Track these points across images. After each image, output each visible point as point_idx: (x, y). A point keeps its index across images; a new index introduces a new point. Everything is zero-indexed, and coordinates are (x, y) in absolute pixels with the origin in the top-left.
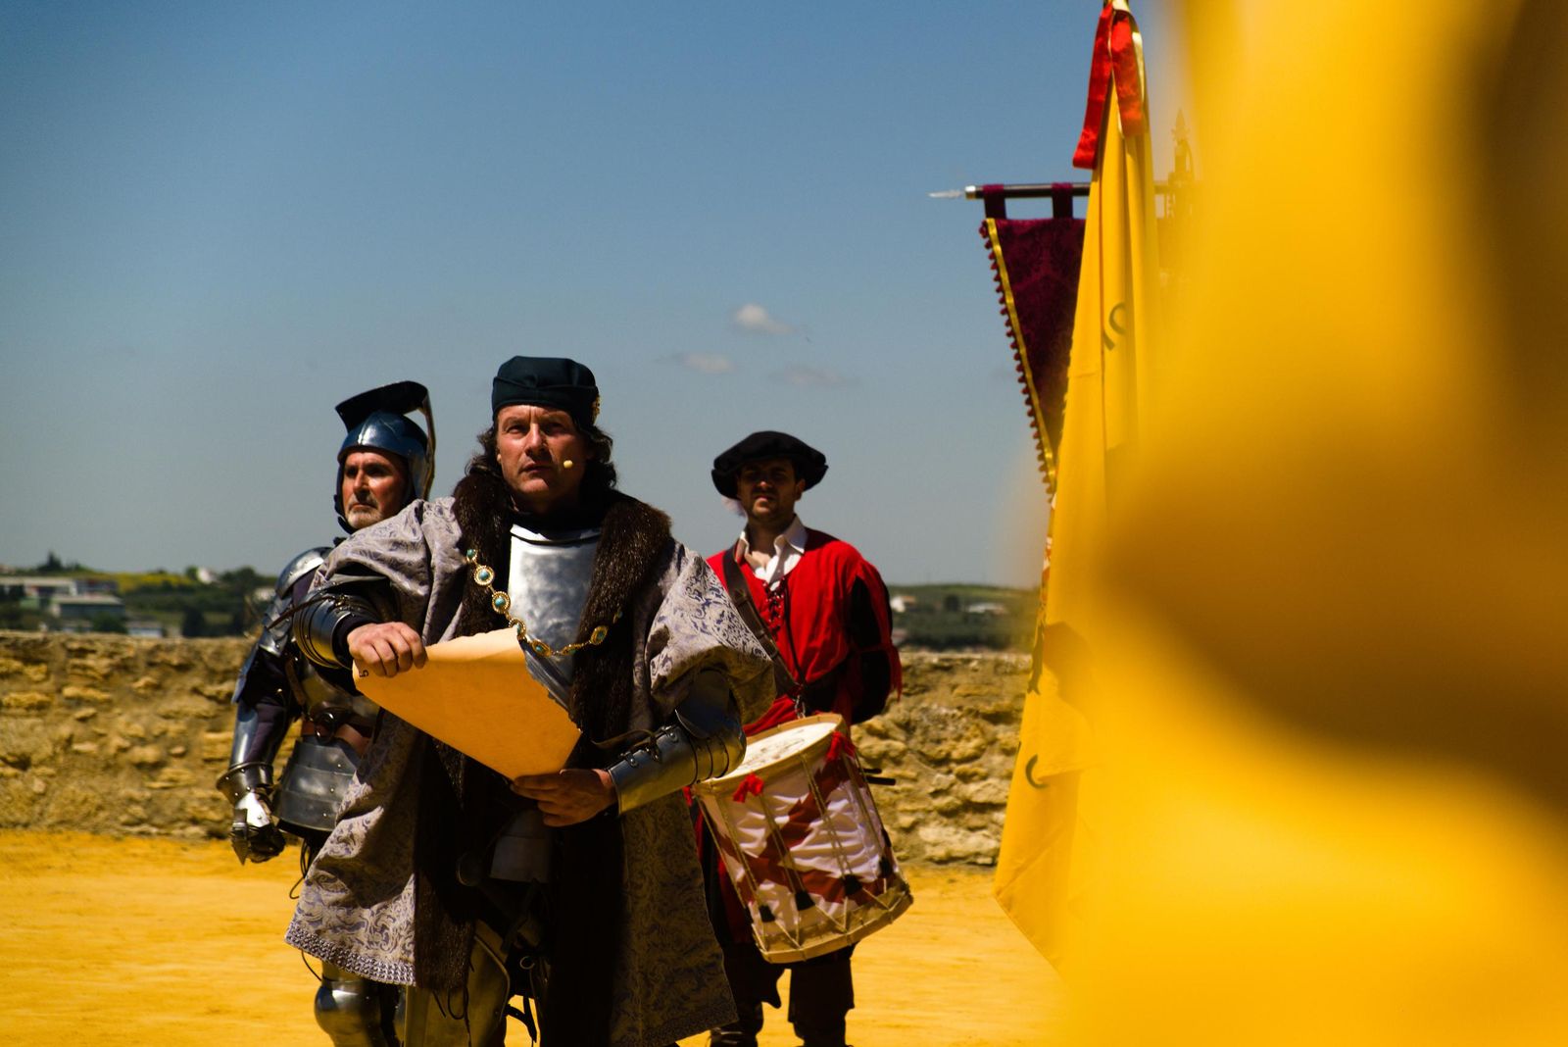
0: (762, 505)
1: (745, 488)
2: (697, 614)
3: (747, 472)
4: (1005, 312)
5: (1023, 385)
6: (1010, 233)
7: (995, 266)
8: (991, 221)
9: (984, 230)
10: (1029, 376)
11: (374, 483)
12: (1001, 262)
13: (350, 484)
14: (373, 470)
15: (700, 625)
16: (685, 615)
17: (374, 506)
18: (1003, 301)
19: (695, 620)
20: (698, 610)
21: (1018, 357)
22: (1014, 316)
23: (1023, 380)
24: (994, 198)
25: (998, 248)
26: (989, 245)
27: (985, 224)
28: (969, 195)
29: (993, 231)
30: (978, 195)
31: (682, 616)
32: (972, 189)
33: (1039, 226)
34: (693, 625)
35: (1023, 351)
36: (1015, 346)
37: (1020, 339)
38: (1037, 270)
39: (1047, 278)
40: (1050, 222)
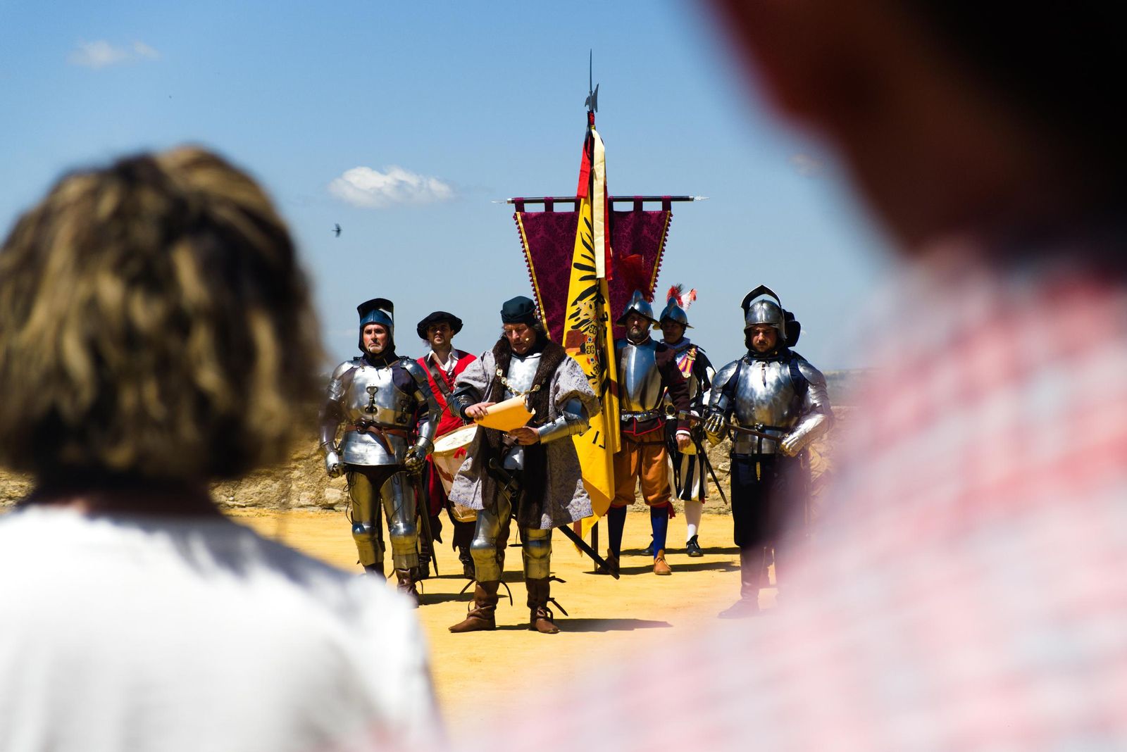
0: (438, 340)
1: (431, 334)
3: (431, 328)
4: (525, 251)
5: (532, 283)
6: (526, 218)
7: (520, 232)
8: (518, 213)
9: (515, 217)
10: (535, 279)
11: (379, 336)
12: (523, 230)
13: (368, 337)
14: (377, 331)
17: (379, 344)
18: (524, 247)
21: (530, 271)
22: (528, 253)
23: (532, 280)
24: (519, 204)
25: (521, 225)
26: (517, 223)
27: (516, 214)
28: (509, 202)
29: (519, 218)
30: (513, 202)
32: (510, 199)
33: (540, 215)
35: (532, 268)
36: (529, 266)
37: (531, 263)
38: (538, 234)
39: (542, 237)
40: (544, 213)
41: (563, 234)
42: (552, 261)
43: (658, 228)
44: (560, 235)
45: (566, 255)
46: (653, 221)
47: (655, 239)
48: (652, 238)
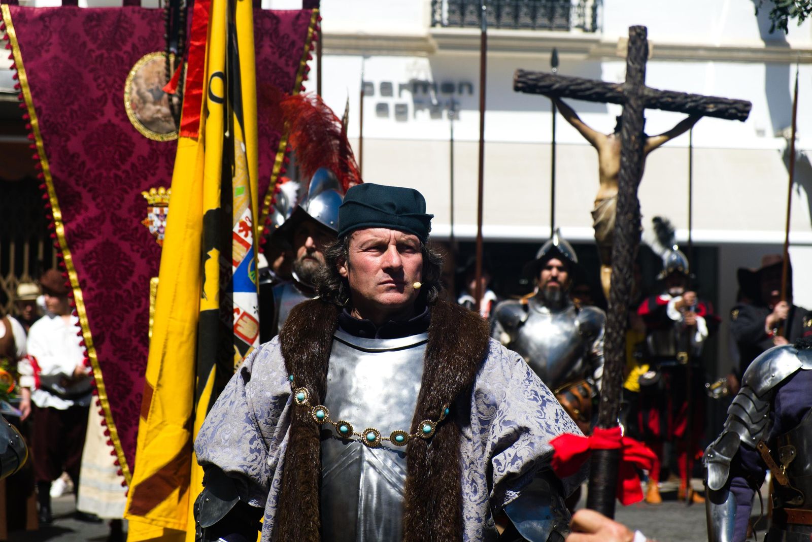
2: (539, 414)
6: (22, 17)
15: (544, 425)
16: (529, 417)
19: (539, 420)
20: (538, 411)
31: (527, 418)
33: (51, 12)
34: (538, 426)
38: (47, 51)
39: (55, 58)
40: (59, 9)
41: (98, 53)
42: (75, 107)
43: (293, 43)
44: (94, 55)
45: (105, 95)
46: (284, 29)
47: (287, 65)
48: (281, 62)
